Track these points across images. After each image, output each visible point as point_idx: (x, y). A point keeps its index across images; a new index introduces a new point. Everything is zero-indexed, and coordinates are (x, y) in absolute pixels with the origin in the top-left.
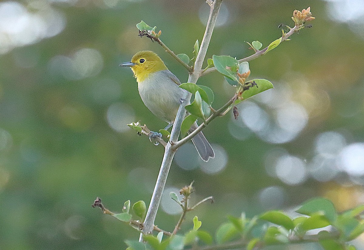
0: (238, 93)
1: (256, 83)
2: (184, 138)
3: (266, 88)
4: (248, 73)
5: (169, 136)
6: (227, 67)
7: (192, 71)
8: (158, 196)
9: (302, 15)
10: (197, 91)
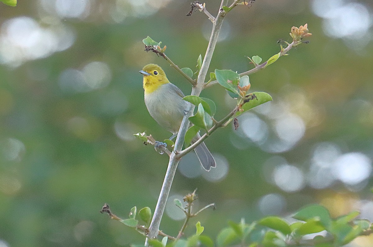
0: (238, 105)
1: (255, 95)
2: (188, 147)
3: (265, 100)
4: (249, 86)
5: (173, 145)
6: (228, 80)
7: (195, 84)
8: (162, 203)
9: (300, 31)
10: (200, 103)
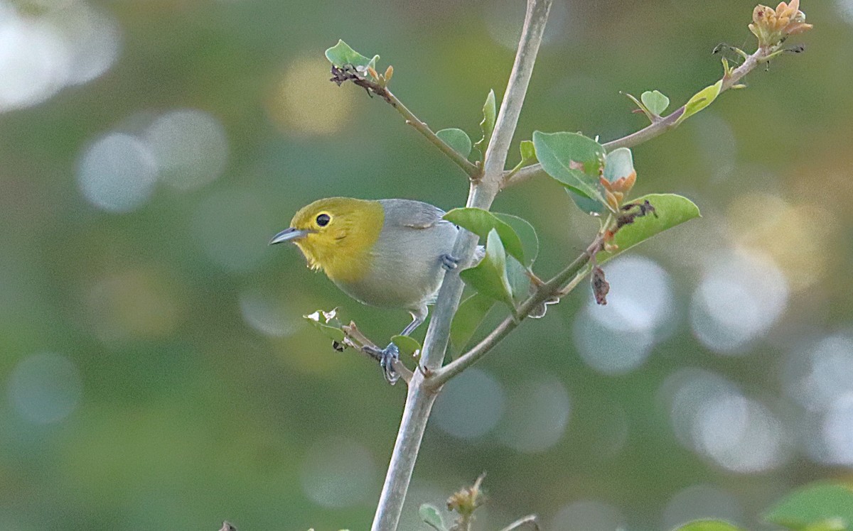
0: (603, 231)
1: (651, 204)
2: (462, 355)
3: (680, 217)
4: (631, 178)
5: (417, 352)
6: (573, 163)
7: (477, 174)
8: (389, 516)
9: (777, 18)
10: (494, 229)
